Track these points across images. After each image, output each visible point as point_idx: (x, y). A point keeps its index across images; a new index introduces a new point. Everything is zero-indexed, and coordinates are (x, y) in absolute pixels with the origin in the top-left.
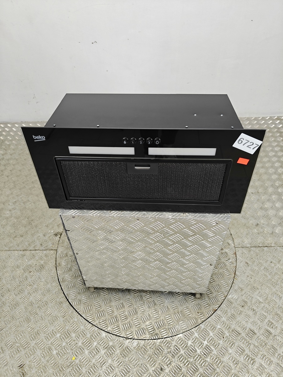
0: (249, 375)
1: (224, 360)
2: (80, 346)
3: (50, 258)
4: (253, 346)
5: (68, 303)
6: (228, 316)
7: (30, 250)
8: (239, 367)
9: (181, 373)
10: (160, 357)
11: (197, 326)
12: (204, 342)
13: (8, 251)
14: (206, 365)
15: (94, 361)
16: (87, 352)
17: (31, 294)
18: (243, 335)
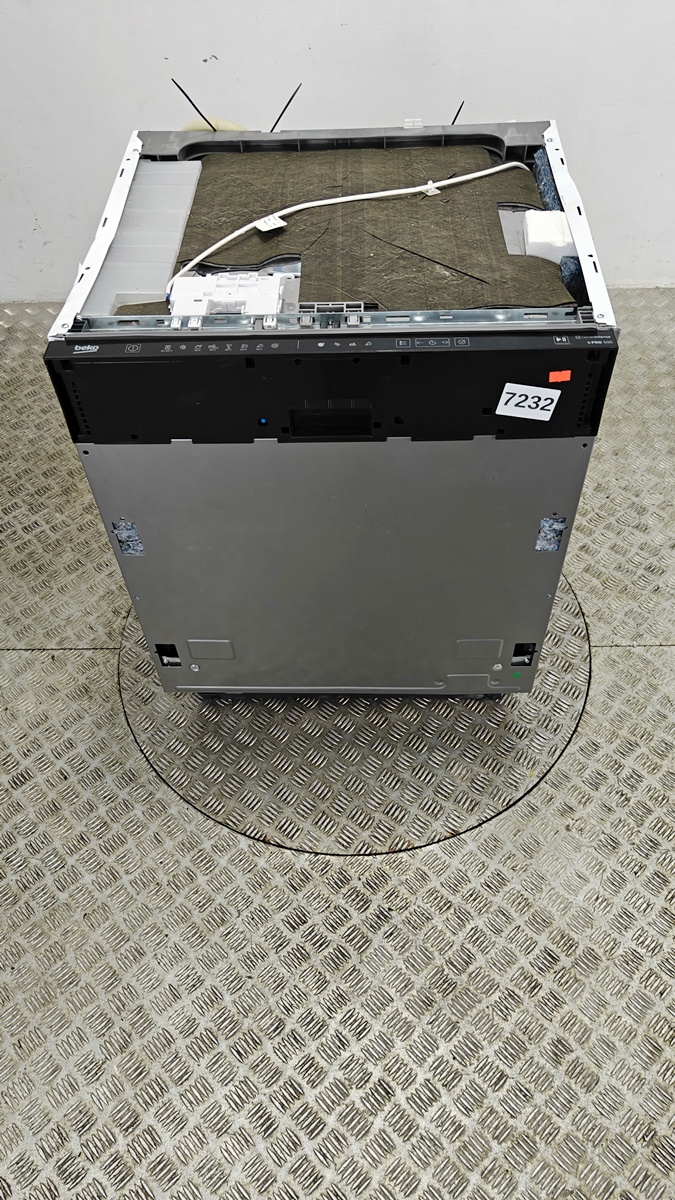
0: (595, 930)
2: (187, 868)
3: (103, 669)
4: (610, 871)
5: (154, 774)
6: (554, 807)
7: (51, 650)
8: (571, 916)
9: (430, 926)
10: (381, 893)
11: (477, 827)
12: (489, 860)
14: (491, 909)
15: (219, 899)
17: (58, 753)
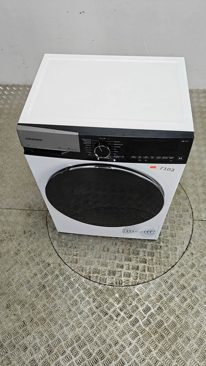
0: (188, 316)
1: (171, 305)
2: (66, 286)
3: (42, 218)
5: (57, 254)
6: (178, 274)
7: (27, 210)
10: (124, 299)
11: (154, 279)
12: (157, 291)
13: (8, 209)
16: (70, 290)
17: (29, 246)
18: (189, 288)
